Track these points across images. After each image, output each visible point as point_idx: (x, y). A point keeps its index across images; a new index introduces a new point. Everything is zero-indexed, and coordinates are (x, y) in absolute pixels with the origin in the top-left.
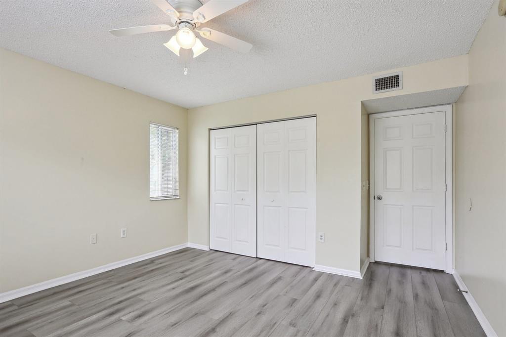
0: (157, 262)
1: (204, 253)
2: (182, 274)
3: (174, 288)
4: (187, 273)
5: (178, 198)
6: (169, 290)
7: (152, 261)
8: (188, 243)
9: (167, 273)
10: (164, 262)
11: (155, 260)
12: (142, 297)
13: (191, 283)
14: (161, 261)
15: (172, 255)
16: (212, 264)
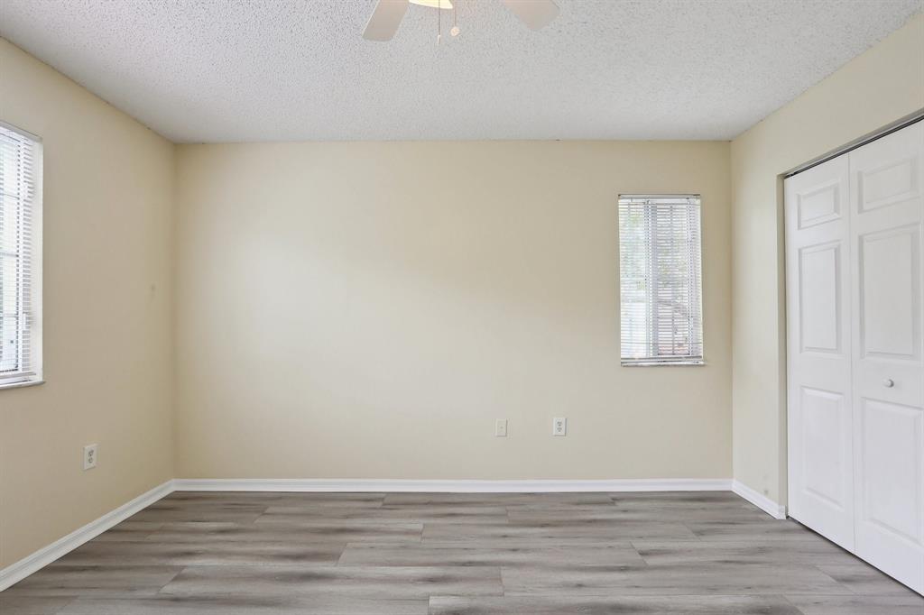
0: (621, 505)
1: (762, 521)
2: (640, 557)
3: (580, 586)
4: (651, 561)
5: (702, 363)
6: (567, 586)
7: (613, 499)
8: (734, 481)
9: (612, 538)
10: (634, 511)
11: (622, 499)
12: (505, 572)
13: (635, 591)
14: (631, 505)
15: (672, 499)
16: (750, 563)
